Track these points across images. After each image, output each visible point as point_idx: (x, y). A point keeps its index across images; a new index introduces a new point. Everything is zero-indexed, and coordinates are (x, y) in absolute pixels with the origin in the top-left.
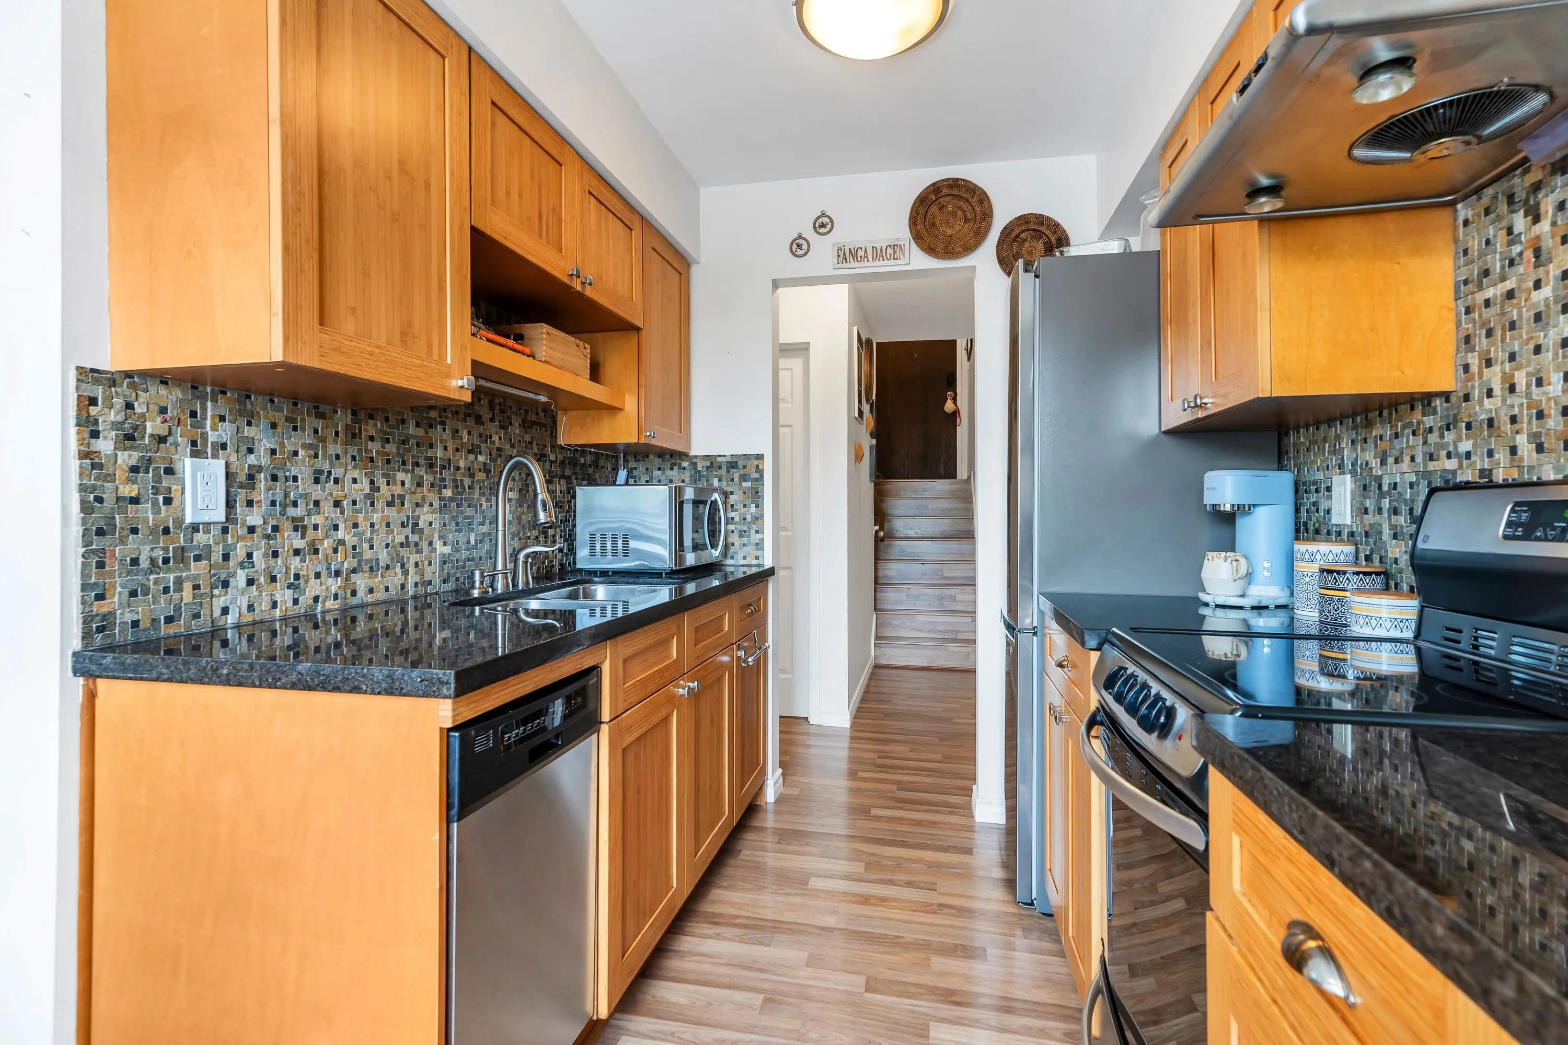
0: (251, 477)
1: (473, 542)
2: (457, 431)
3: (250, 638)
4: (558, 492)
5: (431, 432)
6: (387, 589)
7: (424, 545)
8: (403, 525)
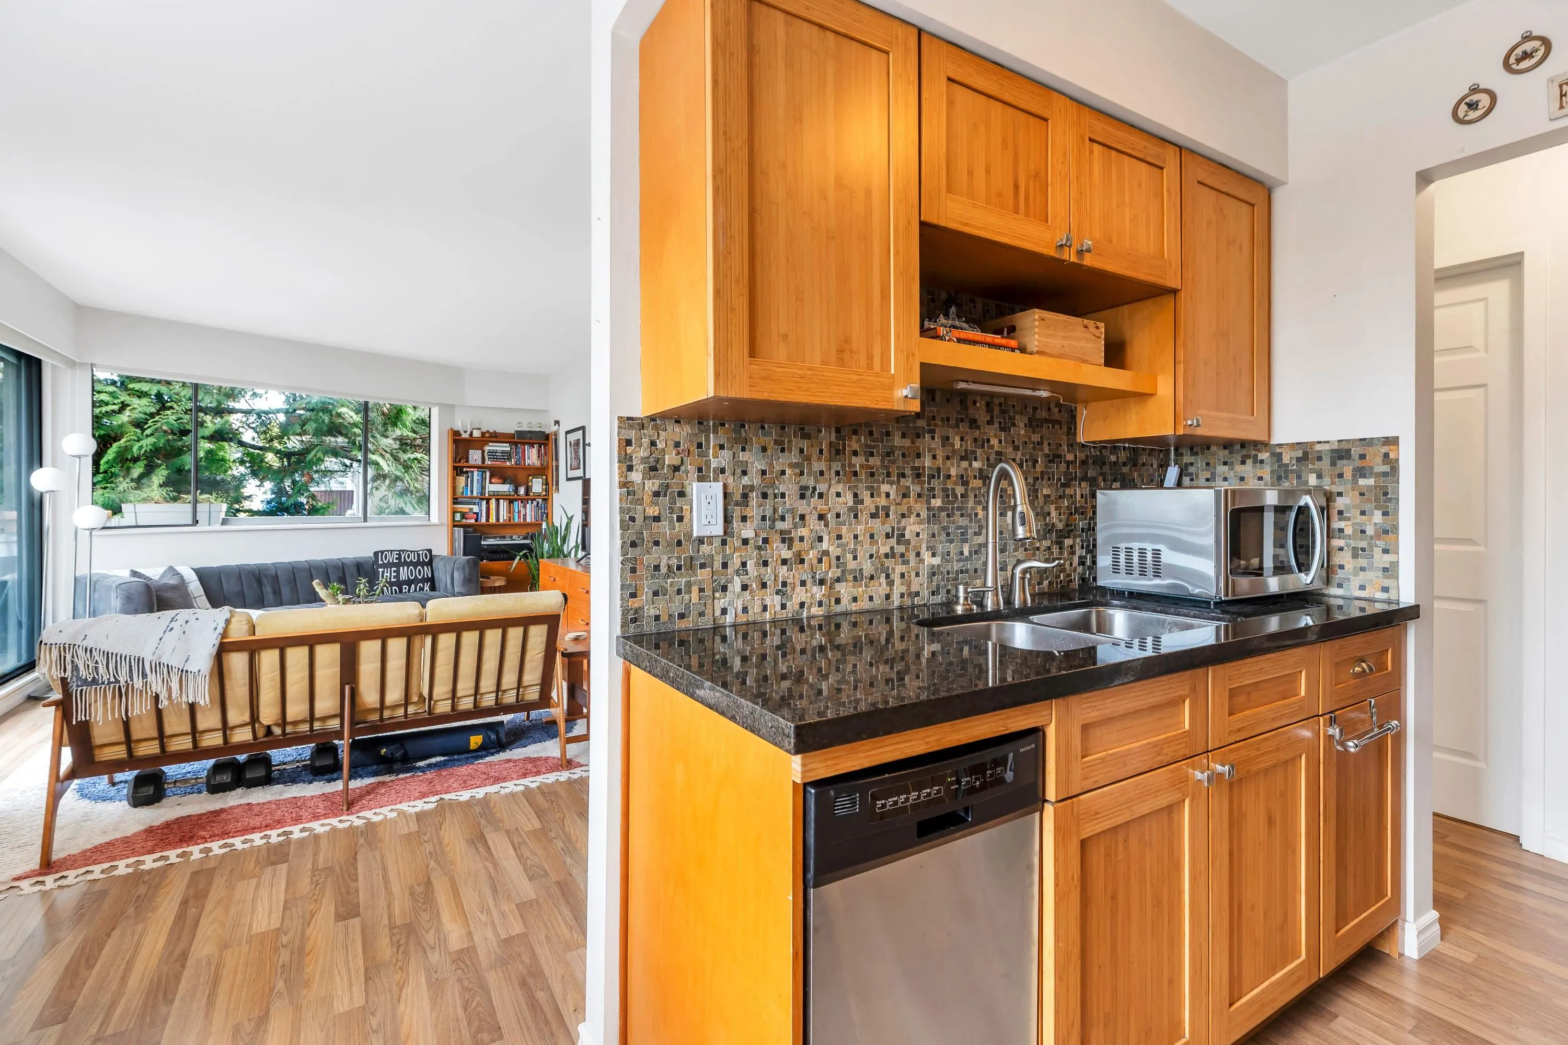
0: (745, 496)
1: (966, 553)
2: (948, 438)
3: (745, 636)
4: (1078, 497)
5: (918, 442)
6: (871, 598)
7: (912, 556)
8: (888, 536)
